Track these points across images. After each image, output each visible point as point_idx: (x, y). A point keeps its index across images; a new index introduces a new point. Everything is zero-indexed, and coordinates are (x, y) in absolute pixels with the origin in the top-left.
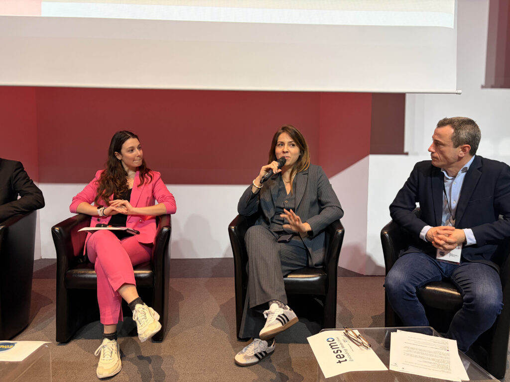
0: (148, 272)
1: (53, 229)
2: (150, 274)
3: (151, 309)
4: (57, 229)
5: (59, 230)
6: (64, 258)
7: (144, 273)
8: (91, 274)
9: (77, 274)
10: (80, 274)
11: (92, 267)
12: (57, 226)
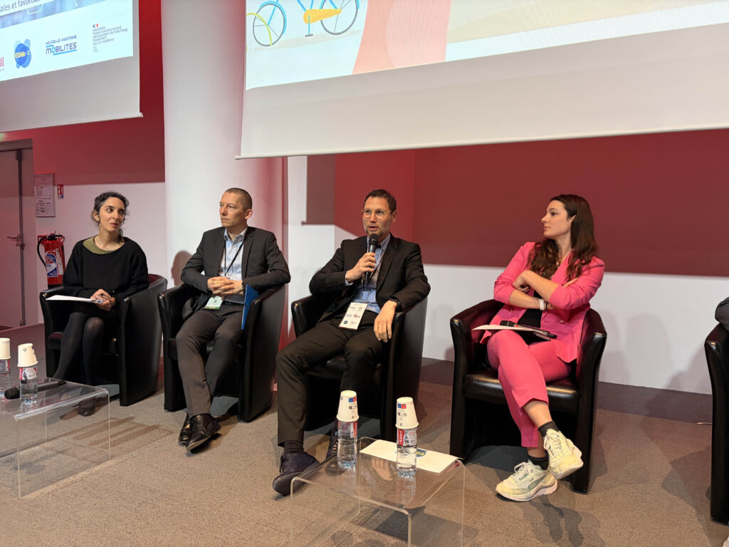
0: (570, 392)
1: (452, 321)
2: (573, 394)
3: (569, 441)
4: (456, 321)
5: (459, 323)
6: (463, 359)
7: (564, 392)
8: (493, 384)
9: (479, 381)
10: (481, 381)
11: (494, 374)
12: (456, 317)
